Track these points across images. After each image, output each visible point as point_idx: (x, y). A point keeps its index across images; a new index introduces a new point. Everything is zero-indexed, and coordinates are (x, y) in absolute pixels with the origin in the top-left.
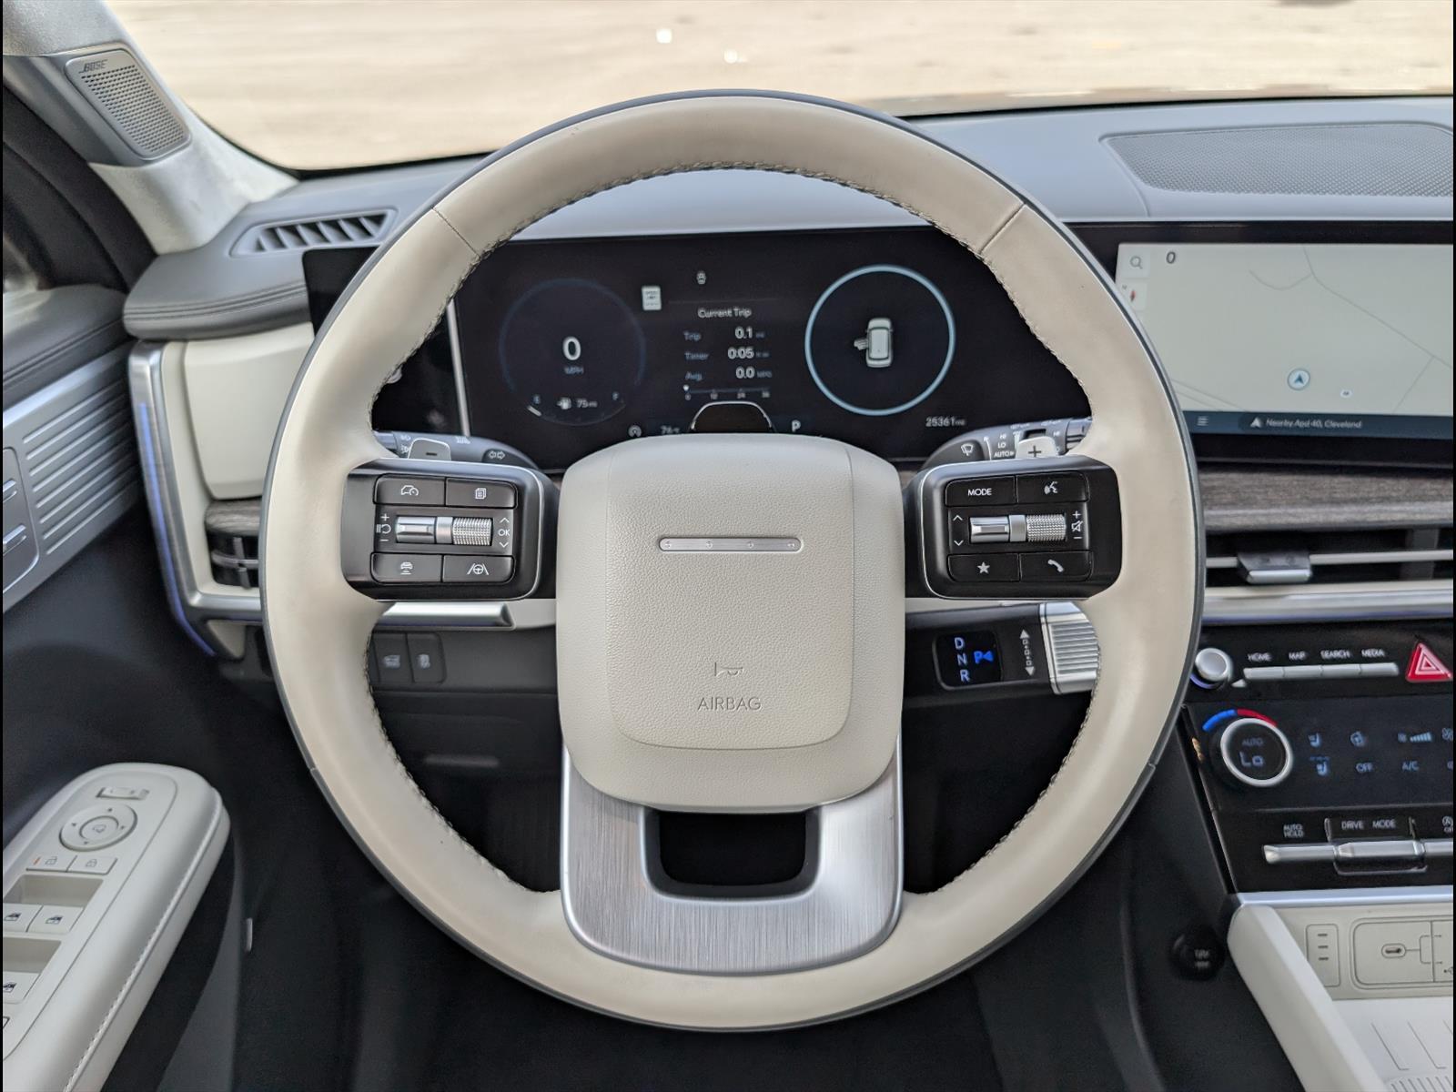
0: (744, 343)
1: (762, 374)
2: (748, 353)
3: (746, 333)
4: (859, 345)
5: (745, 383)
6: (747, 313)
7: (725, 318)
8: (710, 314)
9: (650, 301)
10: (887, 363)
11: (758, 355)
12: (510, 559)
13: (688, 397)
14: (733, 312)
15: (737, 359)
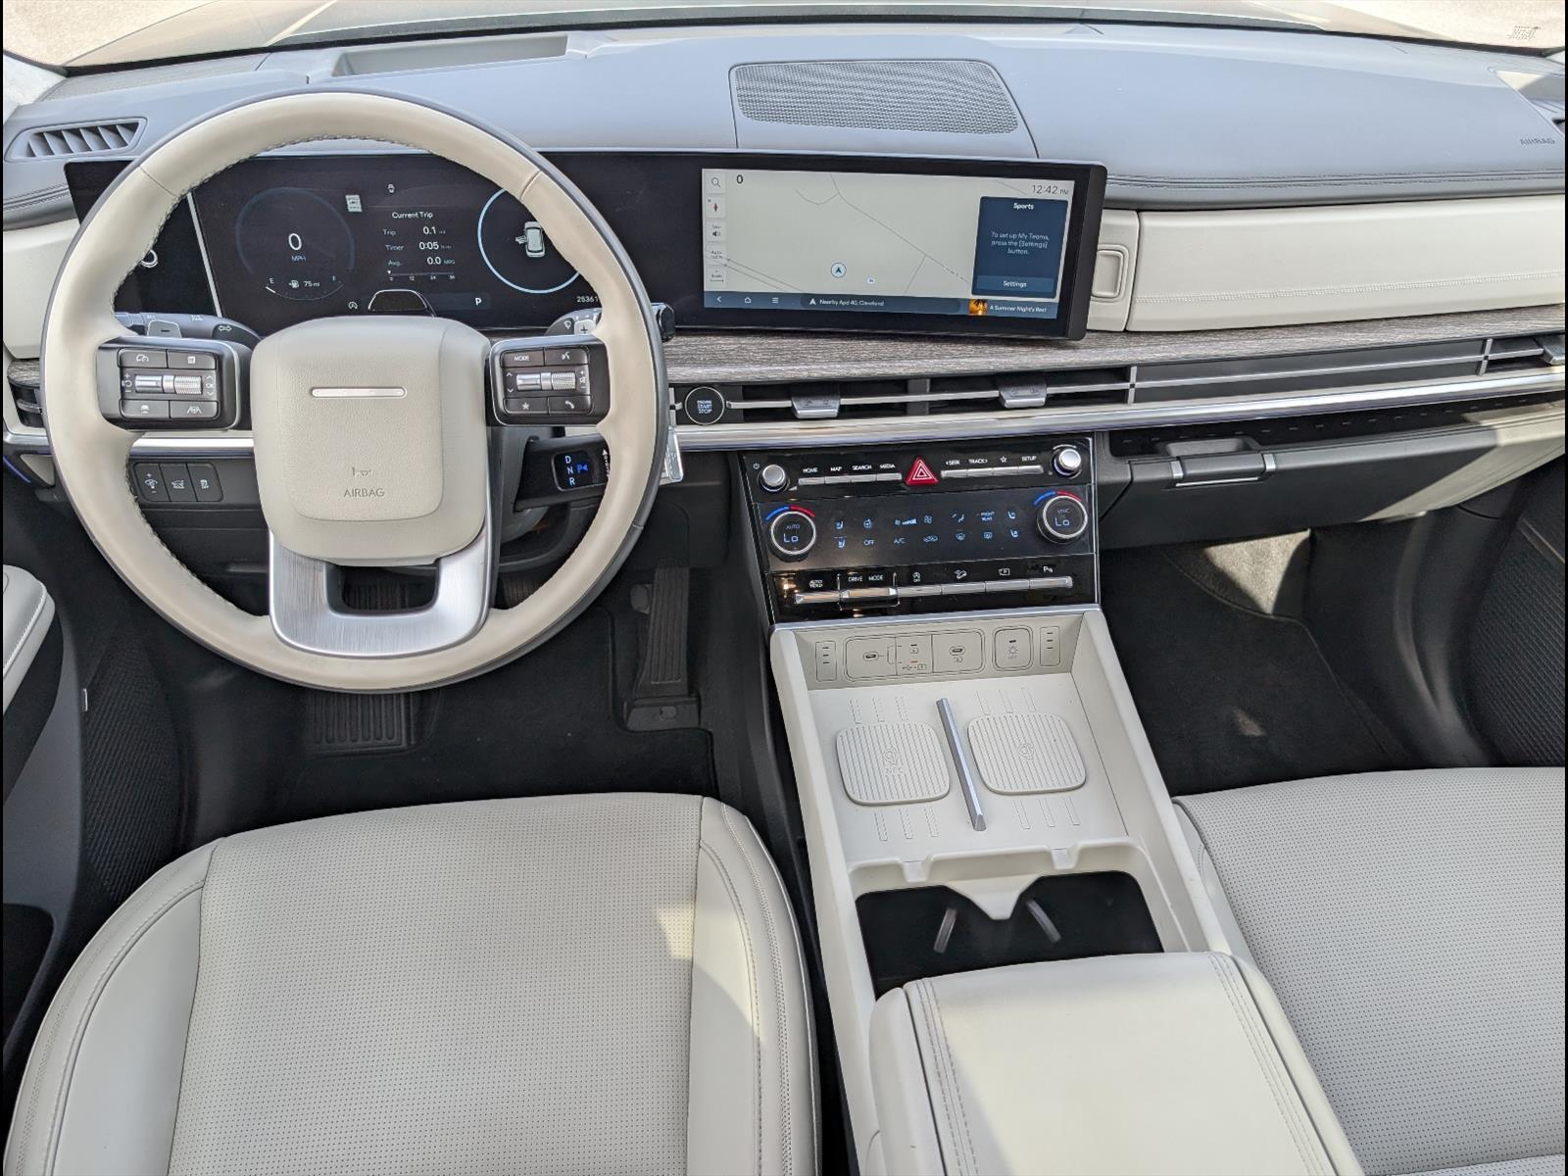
0: (431, 238)
1: (447, 262)
2: (435, 245)
3: (431, 231)
4: (520, 240)
5: (435, 268)
6: (430, 215)
7: (413, 219)
8: (402, 216)
9: (354, 205)
10: (542, 254)
11: (443, 247)
12: (215, 403)
13: (391, 279)
14: (419, 214)
15: (427, 250)
